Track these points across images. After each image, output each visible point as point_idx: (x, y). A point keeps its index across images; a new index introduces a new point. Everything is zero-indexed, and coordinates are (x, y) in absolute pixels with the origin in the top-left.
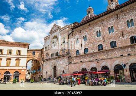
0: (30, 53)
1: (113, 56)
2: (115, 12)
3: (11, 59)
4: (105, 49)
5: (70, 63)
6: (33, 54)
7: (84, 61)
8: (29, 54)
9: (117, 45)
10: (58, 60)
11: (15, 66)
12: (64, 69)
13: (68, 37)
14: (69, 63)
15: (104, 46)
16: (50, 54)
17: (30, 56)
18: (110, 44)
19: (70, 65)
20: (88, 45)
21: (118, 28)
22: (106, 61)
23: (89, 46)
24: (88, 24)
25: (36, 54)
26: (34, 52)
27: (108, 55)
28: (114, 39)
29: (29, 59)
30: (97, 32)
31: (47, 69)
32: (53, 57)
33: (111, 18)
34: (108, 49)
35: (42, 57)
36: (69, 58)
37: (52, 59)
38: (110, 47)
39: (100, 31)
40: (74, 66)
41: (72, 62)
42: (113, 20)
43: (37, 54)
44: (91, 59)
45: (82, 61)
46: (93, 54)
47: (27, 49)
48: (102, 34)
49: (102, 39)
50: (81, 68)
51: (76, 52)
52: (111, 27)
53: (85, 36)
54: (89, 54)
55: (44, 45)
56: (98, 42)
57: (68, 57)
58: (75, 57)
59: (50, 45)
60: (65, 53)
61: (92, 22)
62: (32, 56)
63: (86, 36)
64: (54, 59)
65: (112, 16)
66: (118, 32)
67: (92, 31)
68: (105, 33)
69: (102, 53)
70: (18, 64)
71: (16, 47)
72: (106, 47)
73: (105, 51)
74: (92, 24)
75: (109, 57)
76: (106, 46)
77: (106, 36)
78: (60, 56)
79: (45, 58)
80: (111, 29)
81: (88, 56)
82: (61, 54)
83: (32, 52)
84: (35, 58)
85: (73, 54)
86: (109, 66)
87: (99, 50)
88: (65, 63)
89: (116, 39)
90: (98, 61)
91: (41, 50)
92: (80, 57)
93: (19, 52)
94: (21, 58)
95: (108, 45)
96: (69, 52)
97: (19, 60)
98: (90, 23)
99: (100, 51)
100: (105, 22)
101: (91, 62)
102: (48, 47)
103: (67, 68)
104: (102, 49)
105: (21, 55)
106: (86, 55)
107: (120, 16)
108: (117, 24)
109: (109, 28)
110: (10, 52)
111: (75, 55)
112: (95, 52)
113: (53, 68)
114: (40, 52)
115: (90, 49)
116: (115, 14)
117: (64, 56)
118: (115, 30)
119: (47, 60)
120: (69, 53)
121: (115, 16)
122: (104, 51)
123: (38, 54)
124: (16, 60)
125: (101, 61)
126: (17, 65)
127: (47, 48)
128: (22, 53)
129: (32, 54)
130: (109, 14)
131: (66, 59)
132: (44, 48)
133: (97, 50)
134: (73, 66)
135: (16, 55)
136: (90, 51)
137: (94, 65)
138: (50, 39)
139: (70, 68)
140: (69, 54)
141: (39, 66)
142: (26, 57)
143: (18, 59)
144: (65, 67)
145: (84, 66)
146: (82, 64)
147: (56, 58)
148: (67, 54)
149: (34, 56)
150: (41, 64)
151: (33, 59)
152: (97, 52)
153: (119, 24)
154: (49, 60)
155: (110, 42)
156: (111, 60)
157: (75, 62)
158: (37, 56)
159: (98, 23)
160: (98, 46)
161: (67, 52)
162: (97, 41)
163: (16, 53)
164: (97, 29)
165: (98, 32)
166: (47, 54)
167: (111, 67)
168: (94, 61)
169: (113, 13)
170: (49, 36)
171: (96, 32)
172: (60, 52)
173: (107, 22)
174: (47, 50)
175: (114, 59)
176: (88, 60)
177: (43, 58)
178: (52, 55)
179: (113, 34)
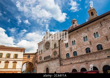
0: (26, 56)
1: (101, 57)
2: (98, 20)
3: (8, 62)
4: (92, 52)
5: (61, 65)
6: (28, 58)
7: (74, 63)
8: (24, 57)
9: (103, 48)
10: (51, 62)
11: (12, 68)
12: (56, 70)
13: (59, 42)
14: (60, 65)
15: (91, 49)
16: (43, 57)
17: (26, 59)
18: (96, 47)
19: (61, 67)
20: (77, 48)
21: (102, 33)
22: (94, 62)
23: (78, 49)
24: (76, 31)
25: (30, 57)
26: (29, 55)
27: (96, 57)
28: (99, 42)
29: (24, 62)
30: (84, 37)
31: (40, 71)
32: (46, 60)
33: (95, 25)
34: (95, 52)
36: (60, 61)
37: (45, 61)
38: (97, 50)
39: (86, 36)
40: (65, 68)
41: (63, 64)
42: (97, 27)
44: (81, 61)
45: (72, 63)
46: (82, 56)
47: (23, 53)
48: (89, 38)
49: (88, 43)
50: (72, 69)
51: (66, 55)
52: (96, 33)
53: (73, 41)
54: (78, 56)
55: (37, 50)
56: (86, 45)
57: (59, 59)
58: (66, 59)
59: (43, 50)
60: (57, 56)
61: (79, 30)
62: (28, 59)
63: (74, 41)
64: (46, 61)
65: (96, 23)
66: (103, 37)
67: (80, 37)
68: (91, 38)
69: (90, 55)
71: (14, 51)
72: (94, 50)
73: (93, 53)
74: (79, 31)
75: (97, 58)
76: (94, 49)
77: (92, 40)
78: (52, 58)
79: (39, 61)
80: (96, 34)
81: (77, 58)
82: (53, 57)
83: (27, 55)
84: (29, 61)
86: (98, 67)
88: (56, 65)
89: (101, 43)
90: (87, 62)
91: (35, 54)
92: (70, 59)
93: (16, 56)
95: (95, 48)
96: (60, 55)
97: (16, 62)
98: (77, 30)
99: (88, 53)
100: (90, 29)
101: (80, 63)
102: (42, 51)
103: (59, 69)
104: (90, 52)
105: (17, 59)
106: (75, 57)
107: (103, 23)
108: (101, 30)
109: (94, 33)
110: (8, 56)
111: (65, 58)
112: (83, 54)
113: (46, 69)
115: (79, 52)
116: (98, 22)
117: (55, 59)
118: (99, 35)
119: (40, 63)
120: (60, 56)
121: (99, 24)
122: (92, 53)
123: (32, 57)
124: (13, 62)
125: (89, 62)
126: (14, 67)
127: (40, 52)
128: (19, 57)
129: (27, 57)
130: (93, 22)
131: (58, 61)
132: (37, 52)
133: (85, 53)
134: (64, 67)
135: (13, 58)
136: (79, 54)
137: (83, 66)
138: (43, 44)
139: (61, 69)
140: (60, 57)
141: (33, 68)
142: (22, 60)
143: (15, 62)
144: (56, 69)
145: (74, 67)
146: (72, 65)
147: (49, 61)
148: (58, 57)
149: (29, 59)
150: (34, 66)
151: (28, 62)
152: (85, 55)
153: (103, 30)
154: (42, 62)
155: (96, 45)
156: (99, 61)
157: (66, 64)
158: (32, 59)
159: (85, 30)
160: (86, 49)
161: (58, 55)
162: (85, 44)
163: (14, 56)
164: (84, 34)
165: (85, 37)
166: (41, 58)
167: (100, 68)
168: (83, 63)
169: (97, 21)
170: (42, 41)
171: (83, 37)
172: (52, 55)
173: (93, 29)
174: (40, 54)
175: (102, 60)
176: (77, 62)
177: (37, 61)
178: (45, 58)
179: (99, 39)
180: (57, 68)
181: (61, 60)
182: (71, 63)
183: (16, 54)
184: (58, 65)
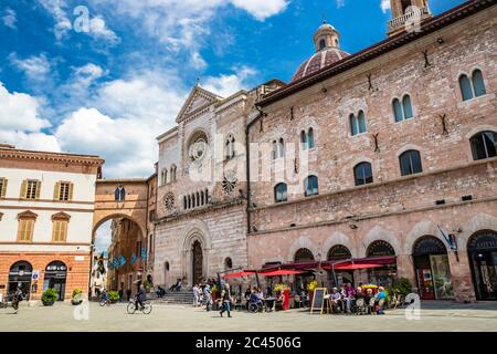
0: (107, 193)
1: (410, 205)
2: (416, 42)
3: (34, 217)
4: (381, 179)
5: (252, 230)
6: (117, 198)
7: (304, 223)
8: (102, 197)
9: (424, 165)
10: (210, 220)
11: (49, 241)
12: (232, 252)
13: (247, 133)
14: (249, 231)
15: (375, 169)
16: (179, 199)
17: (107, 205)
18: (397, 161)
19: (251, 238)
20: (318, 163)
21: (427, 100)
22: (382, 223)
23: (323, 167)
24: (318, 87)
25: (127, 197)
26: (120, 188)
27: (392, 201)
28: (411, 141)
29: (102, 217)
30: (352, 115)
31: (168, 253)
32: (192, 209)
33: (403, 65)
34: (391, 180)
35: (150, 209)
36: (248, 212)
37: (186, 215)
38: (399, 172)
39: (361, 112)
40: (269, 242)
41: (261, 228)
42: (408, 73)
43: (133, 196)
44: (331, 217)
45: (297, 223)
46: (337, 197)
47: (93, 178)
48: (369, 122)
49: (368, 141)
50: (293, 251)
51: (275, 188)
52: (401, 99)
53: (306, 132)
54: (321, 198)
55: (157, 164)
56: (355, 152)
57: (244, 207)
58: (271, 207)
59: (178, 165)
60: (235, 193)
61: (332, 81)
62: (115, 205)
63: (311, 130)
64: (193, 215)
65: (407, 56)
66: (427, 117)
67: (334, 113)
68: (381, 119)
69: (371, 192)
70: (62, 234)
71: (54, 169)
72: (385, 173)
73: (381, 185)
74: (331, 87)
75: (395, 208)
76: (385, 168)
77: (382, 130)
78: (217, 203)
79: (162, 211)
80: (400, 106)
81: (317, 203)
82: (220, 196)
83: (113, 189)
84: (123, 212)
85: (265, 198)
86: (395, 243)
87: (358, 181)
88: (232, 231)
89: (420, 143)
90: (354, 222)
91: (147, 183)
92: (289, 208)
93: (65, 191)
94: (71, 210)
95: (390, 165)
96: (249, 190)
97: (67, 218)
98: (325, 83)
99: (363, 186)
100: (380, 81)
101: (329, 225)
102: (174, 170)
103: (241, 248)
104: (370, 180)
105: (71, 202)
106: (311, 200)
107: (434, 58)
108: (425, 86)
109: (395, 101)
110: (32, 190)
111: (271, 202)
112: (343, 188)
113: (190, 248)
114: (142, 189)
115: (327, 180)
116: (417, 50)
117: (228, 206)
118: (415, 109)
119: (166, 220)
120: (248, 194)
121: (416, 57)
122: (377, 186)
123: (136, 197)
124: (55, 218)
125: (365, 222)
126: (59, 237)
127: (169, 174)
128: (76, 195)
129: (113, 197)
130: (395, 52)
131: (239, 215)
132: (155, 176)
133: (350, 184)
134: (262, 241)
135: (54, 201)
136: (326, 186)
137: (340, 236)
138: (180, 140)
139: (252, 247)
140: (248, 199)
141: (139, 240)
142: (92, 207)
143: (61, 217)
144: (232, 246)
145: (303, 241)
146: (295, 233)
147: (203, 212)
148: (242, 197)
149: (120, 205)
150: (144, 235)
151: (118, 216)
152: (350, 191)
153: (431, 86)
154: (177, 218)
155: (398, 154)
156: (402, 218)
157: (270, 227)
158: (133, 205)
159: (357, 83)
160: (355, 168)
161: (240, 191)
162: (353, 148)
163: (56, 191)
164: (351, 104)
165: (356, 115)
166: (170, 199)
167: (402, 246)
168: (339, 223)
169: (411, 46)
170: (176, 129)
171: (348, 115)
172: (215, 190)
173: (389, 79)
174: (168, 181)
175: (413, 217)
176: (318, 219)
177: (153, 212)
178: (187, 202)
179: (410, 126)
180: (234, 243)
181: (251, 210)
182: (293, 225)
183: (62, 184)
184: (240, 229)
